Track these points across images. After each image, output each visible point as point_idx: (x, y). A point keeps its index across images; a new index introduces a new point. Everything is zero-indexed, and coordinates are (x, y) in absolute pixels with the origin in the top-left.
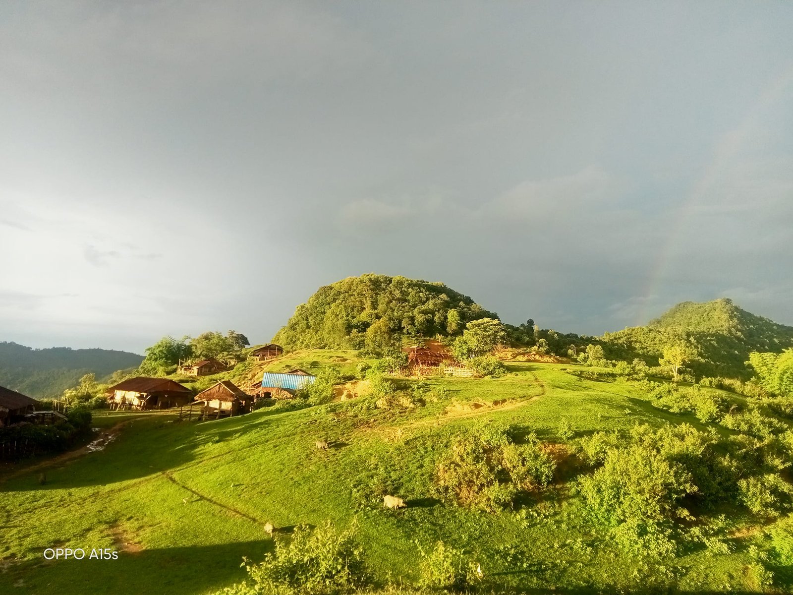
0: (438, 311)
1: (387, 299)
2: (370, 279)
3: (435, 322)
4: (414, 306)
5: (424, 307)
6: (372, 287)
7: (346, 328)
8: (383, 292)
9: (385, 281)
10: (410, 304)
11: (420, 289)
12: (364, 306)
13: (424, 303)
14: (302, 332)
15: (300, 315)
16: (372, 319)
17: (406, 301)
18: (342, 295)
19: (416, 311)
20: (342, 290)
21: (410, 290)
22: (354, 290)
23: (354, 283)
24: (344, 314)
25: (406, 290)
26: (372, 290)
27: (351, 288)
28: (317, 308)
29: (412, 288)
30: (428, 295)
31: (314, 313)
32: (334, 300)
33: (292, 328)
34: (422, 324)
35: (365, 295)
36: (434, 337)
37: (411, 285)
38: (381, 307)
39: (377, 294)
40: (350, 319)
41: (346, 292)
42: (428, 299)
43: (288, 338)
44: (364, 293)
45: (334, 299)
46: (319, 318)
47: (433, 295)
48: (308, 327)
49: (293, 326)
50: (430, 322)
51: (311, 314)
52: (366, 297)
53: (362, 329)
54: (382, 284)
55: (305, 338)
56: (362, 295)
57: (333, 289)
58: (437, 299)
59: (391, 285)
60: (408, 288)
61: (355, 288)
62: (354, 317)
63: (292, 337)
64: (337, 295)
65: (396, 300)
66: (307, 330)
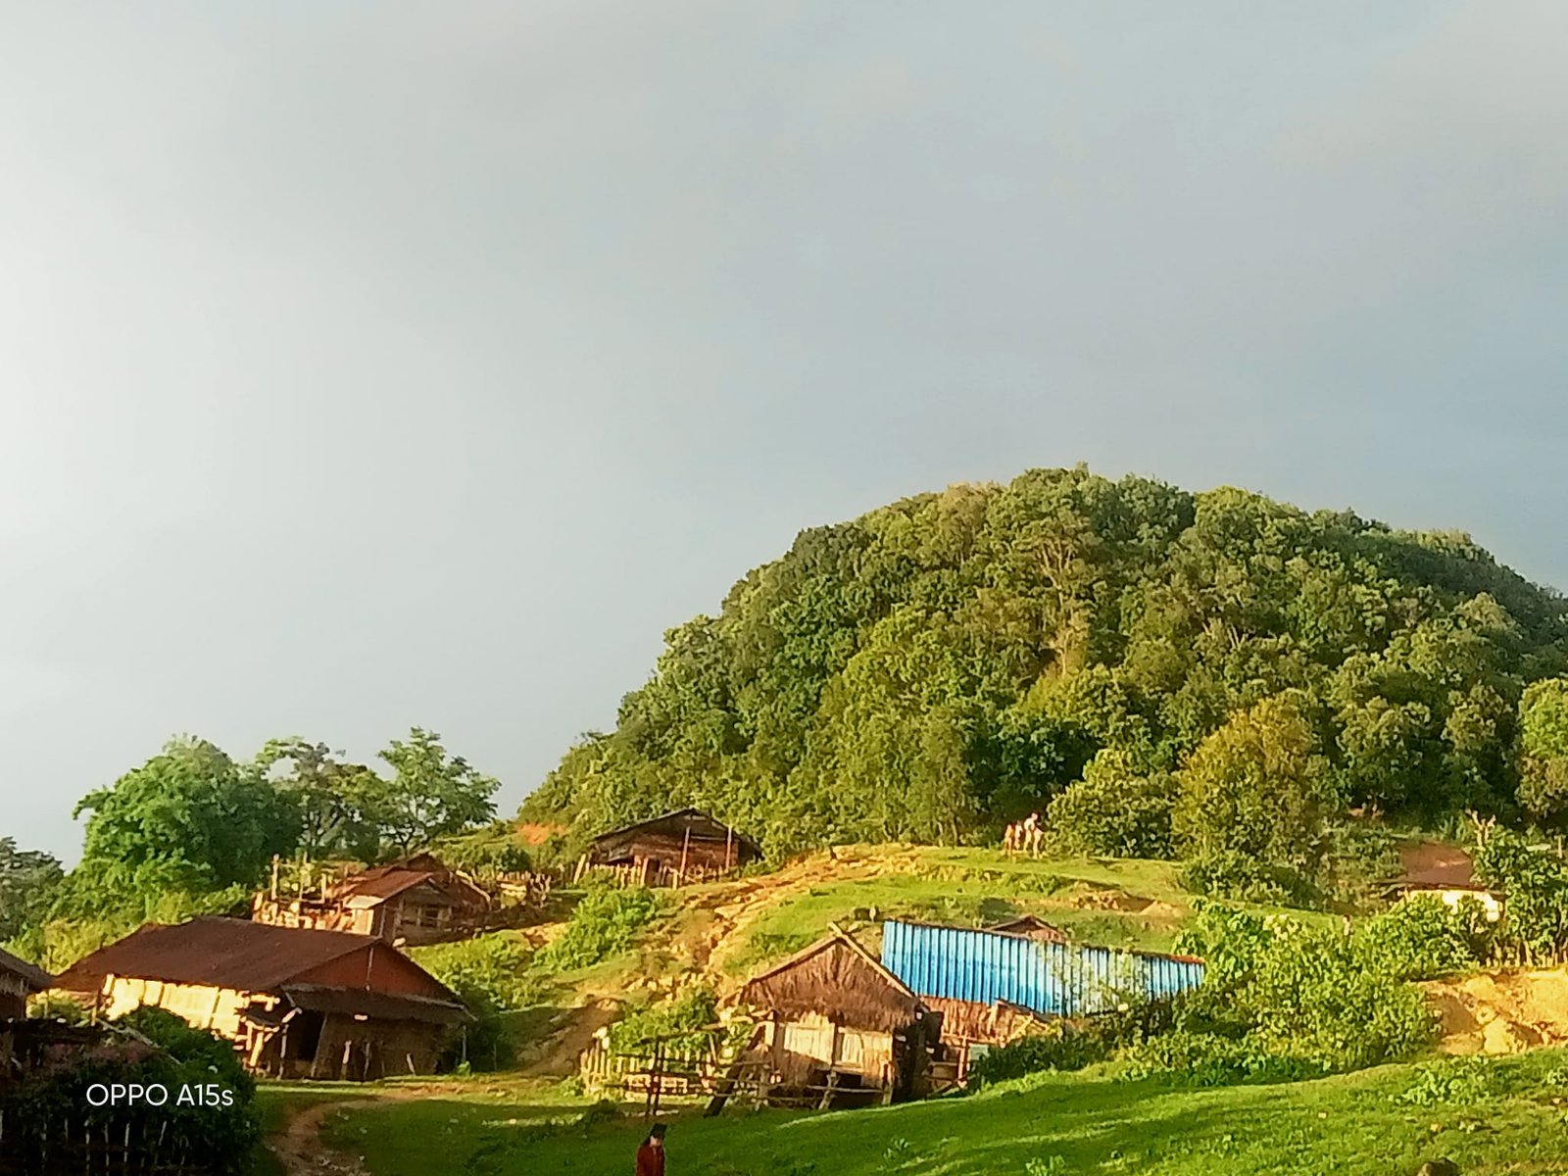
0: (1465, 688)
1: (1176, 613)
2: (1076, 495)
3: (1448, 747)
4: (1332, 658)
5: (1383, 664)
6: (1089, 538)
7: (967, 757)
8: (1150, 569)
9: (1156, 517)
10: (1303, 643)
11: (1346, 560)
12: (1052, 645)
13: (1379, 641)
14: (699, 767)
15: (688, 677)
16: (1105, 716)
17: (1274, 624)
18: (923, 582)
19: (1341, 681)
20: (922, 552)
21: (1297, 564)
22: (990, 556)
23: (992, 515)
24: (949, 678)
25: (1272, 563)
26: (1092, 557)
27: (968, 541)
28: (780, 642)
29: (1306, 557)
30: (1398, 595)
31: (770, 666)
32: (882, 605)
33: (641, 744)
34: (1381, 753)
35: (1047, 582)
36: (1445, 829)
37: (1301, 537)
38: (1147, 652)
39: (1115, 581)
40: (988, 706)
41: (944, 564)
42: (1395, 620)
43: (623, 797)
44: (1046, 571)
45: (878, 594)
46: (794, 698)
47: (1422, 602)
48: (735, 744)
49: (650, 736)
50: (1427, 741)
51: (751, 677)
52: (1055, 596)
53: (1050, 763)
54: (1144, 530)
55: (720, 803)
56: (1033, 584)
57: (874, 545)
58: (1448, 624)
59: (1190, 533)
60: (1285, 557)
61: (996, 545)
62: (1003, 701)
63: (647, 792)
64: (896, 580)
65: (1223, 617)
66: (724, 759)
